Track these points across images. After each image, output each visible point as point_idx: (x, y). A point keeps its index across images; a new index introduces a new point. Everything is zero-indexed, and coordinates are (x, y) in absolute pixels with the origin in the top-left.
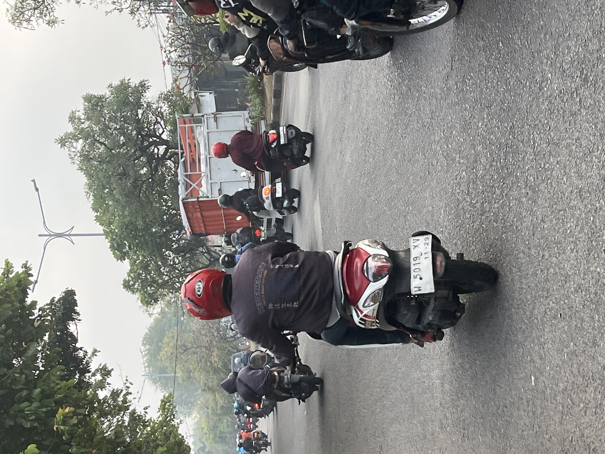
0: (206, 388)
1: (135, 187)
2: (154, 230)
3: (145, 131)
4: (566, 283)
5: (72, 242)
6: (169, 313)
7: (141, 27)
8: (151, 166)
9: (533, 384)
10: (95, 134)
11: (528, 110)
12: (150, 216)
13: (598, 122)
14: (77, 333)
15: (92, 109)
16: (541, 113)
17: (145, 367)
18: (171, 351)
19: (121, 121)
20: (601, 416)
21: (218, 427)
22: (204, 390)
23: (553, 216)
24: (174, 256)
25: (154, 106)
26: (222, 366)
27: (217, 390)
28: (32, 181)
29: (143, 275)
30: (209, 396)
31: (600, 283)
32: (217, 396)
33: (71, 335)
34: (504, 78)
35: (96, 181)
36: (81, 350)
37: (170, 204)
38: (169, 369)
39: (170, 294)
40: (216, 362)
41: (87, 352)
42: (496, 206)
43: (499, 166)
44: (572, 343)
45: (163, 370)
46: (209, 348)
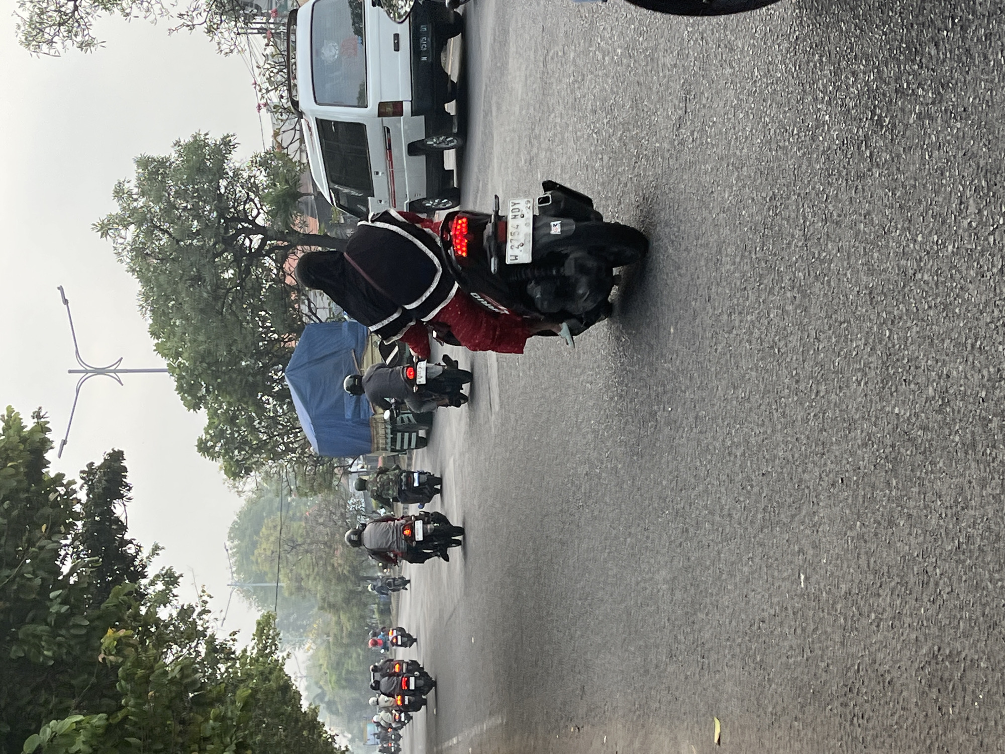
0: (326, 605)
1: (216, 298)
2: (243, 363)
3: (231, 212)
4: (849, 433)
5: (120, 382)
6: (270, 491)
7: (223, 52)
8: (239, 267)
9: (802, 586)
10: (154, 217)
11: (796, 172)
12: (239, 342)
13: (898, 187)
14: (126, 517)
15: (149, 179)
16: (816, 175)
17: (232, 573)
18: (272, 548)
19: (193, 197)
20: (901, 630)
21: (343, 665)
22: (322, 608)
23: (831, 332)
24: (275, 403)
25: (245, 175)
26: (349, 571)
27: (343, 608)
28: (59, 288)
29: (228, 432)
30: (331, 617)
31: (899, 430)
32: (341, 617)
33: (118, 520)
34: (761, 124)
35: (155, 289)
36: (132, 543)
37: (270, 325)
38: (270, 575)
39: (270, 461)
40: (340, 565)
41: (140, 547)
42: (749, 318)
43: (754, 257)
44: (858, 523)
45: (261, 577)
46: (329, 544)
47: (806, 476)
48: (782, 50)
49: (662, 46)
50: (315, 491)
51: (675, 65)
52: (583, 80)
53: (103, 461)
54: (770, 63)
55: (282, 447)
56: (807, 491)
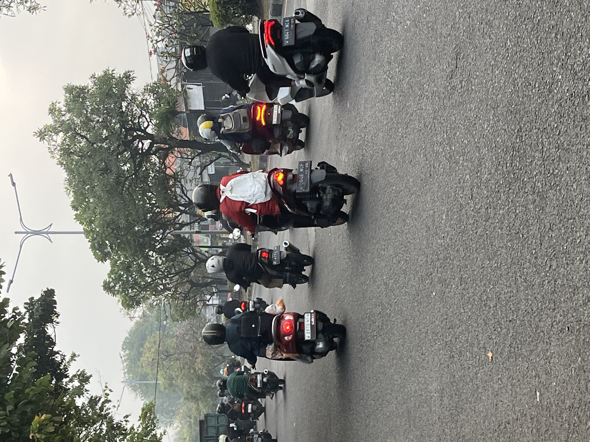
0: (189, 397)
1: (117, 184)
2: (136, 229)
3: (129, 124)
4: (574, 296)
5: (50, 240)
6: (151, 317)
7: (127, 15)
8: (134, 162)
9: (538, 400)
10: (76, 127)
11: (537, 113)
12: (133, 214)
14: (55, 336)
15: (74, 101)
16: (551, 116)
17: (125, 373)
18: (152, 357)
19: (103, 114)
22: (186, 399)
23: (561, 225)
24: (157, 256)
25: (140, 98)
26: (206, 373)
27: (201, 399)
28: (9, 175)
29: (125, 277)
30: (192, 405)
32: (200, 405)
33: (49, 337)
34: (511, 78)
35: (76, 177)
36: (59, 354)
37: (154, 202)
38: (150, 375)
39: (153, 297)
40: (199, 369)
41: (64, 356)
42: (501, 212)
43: (505, 170)
44: (580, 359)
45: (144, 377)
46: (192, 354)
47: (542, 324)
48: (527, 29)
49: (440, 20)
50: (184, 318)
51: (449, 35)
52: (381, 40)
53: (40, 296)
54: (519, 37)
55: (162, 287)
56: (542, 334)
